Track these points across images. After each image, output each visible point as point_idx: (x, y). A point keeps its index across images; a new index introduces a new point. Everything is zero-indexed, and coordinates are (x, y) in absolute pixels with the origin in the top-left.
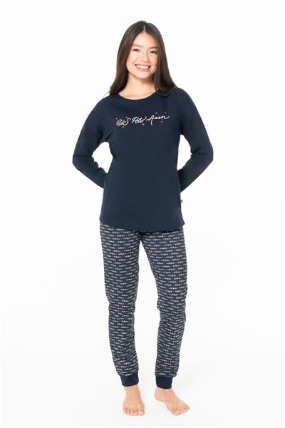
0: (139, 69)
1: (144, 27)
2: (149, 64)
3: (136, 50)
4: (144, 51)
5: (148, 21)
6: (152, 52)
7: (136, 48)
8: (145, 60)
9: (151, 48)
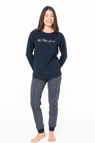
0: (48, 22)
1: (49, 8)
2: (51, 20)
3: (47, 16)
4: (49, 16)
5: (50, 6)
6: (52, 16)
7: (47, 15)
8: (50, 19)
9: (52, 15)
